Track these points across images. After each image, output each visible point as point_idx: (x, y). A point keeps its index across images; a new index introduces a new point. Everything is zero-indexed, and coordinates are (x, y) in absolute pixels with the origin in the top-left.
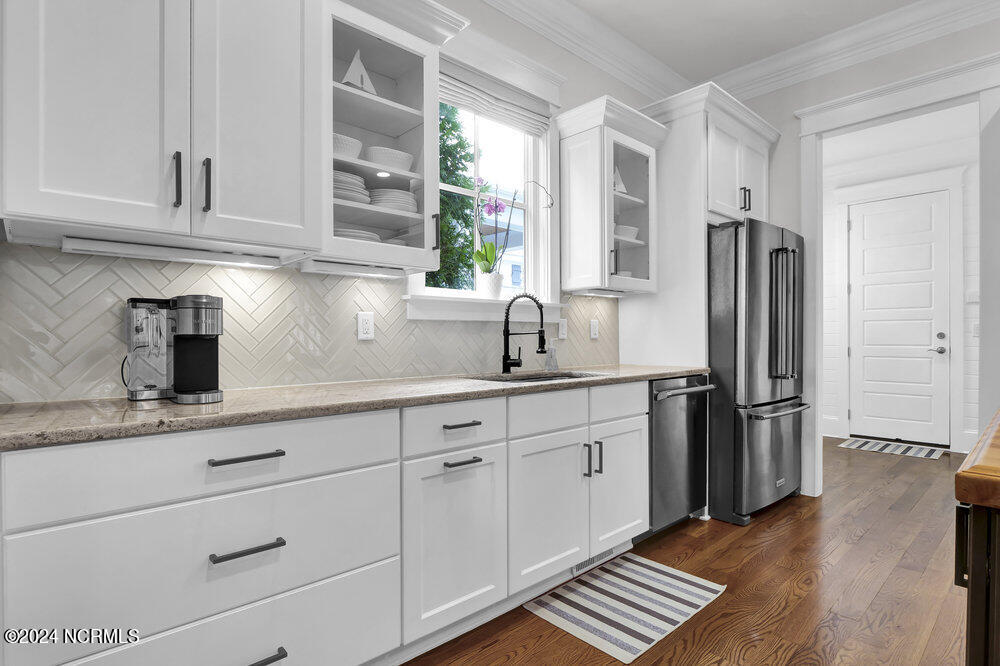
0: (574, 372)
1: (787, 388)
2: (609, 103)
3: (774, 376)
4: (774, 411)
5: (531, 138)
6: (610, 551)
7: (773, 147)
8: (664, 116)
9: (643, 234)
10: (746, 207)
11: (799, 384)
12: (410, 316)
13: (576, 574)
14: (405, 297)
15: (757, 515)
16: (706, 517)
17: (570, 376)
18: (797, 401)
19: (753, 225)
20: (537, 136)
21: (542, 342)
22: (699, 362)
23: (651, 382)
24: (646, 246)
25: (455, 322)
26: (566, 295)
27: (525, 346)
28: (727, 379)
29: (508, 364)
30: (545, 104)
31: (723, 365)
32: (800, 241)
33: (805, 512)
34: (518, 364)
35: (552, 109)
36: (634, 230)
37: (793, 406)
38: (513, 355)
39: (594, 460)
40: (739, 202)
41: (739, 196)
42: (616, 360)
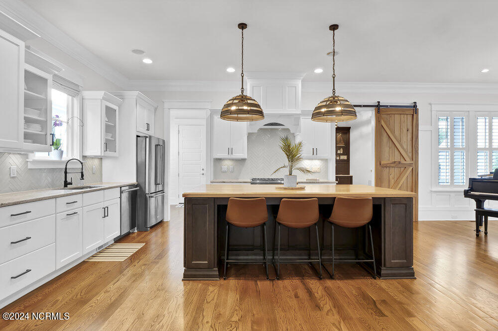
0: (91, 186)
1: (160, 188)
2: (105, 93)
3: (156, 184)
4: (156, 195)
5: (70, 97)
6: (107, 243)
7: (156, 109)
8: (122, 97)
9: (114, 136)
10: (148, 130)
11: (163, 186)
12: (29, 168)
13: (98, 251)
14: (27, 160)
15: (152, 227)
16: (136, 231)
17: (90, 187)
18: (162, 191)
19: (150, 137)
20: (73, 97)
21: (82, 176)
22: (134, 181)
23: (121, 187)
24: (115, 140)
25: (45, 169)
26: (84, 157)
27: (73, 177)
28: (143, 186)
29: (66, 184)
30: (78, 86)
31: (141, 181)
32: (164, 141)
33: (165, 225)
34: (71, 184)
35: (80, 88)
36: (111, 135)
37: (162, 193)
38: (69, 180)
39: (106, 212)
40: (146, 128)
41: (146, 126)
42: (101, 181)
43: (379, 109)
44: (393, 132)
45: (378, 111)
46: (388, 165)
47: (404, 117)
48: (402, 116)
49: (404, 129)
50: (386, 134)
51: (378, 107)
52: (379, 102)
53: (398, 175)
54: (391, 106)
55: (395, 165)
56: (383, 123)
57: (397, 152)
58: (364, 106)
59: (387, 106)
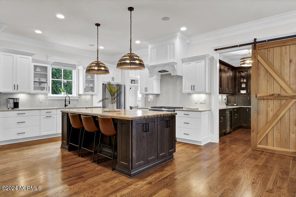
2: (83, 66)
9: (93, 85)
10: (113, 80)
12: (48, 99)
14: (47, 96)
21: (70, 102)
24: (94, 87)
26: (80, 95)
27: (67, 103)
29: (65, 106)
32: (124, 85)
34: (67, 106)
36: (91, 84)
42: (93, 105)
43: (255, 45)
44: (271, 66)
45: (254, 48)
46: (265, 98)
47: (286, 48)
48: (284, 48)
49: (286, 61)
50: (263, 68)
51: (255, 44)
52: (255, 39)
53: (278, 108)
54: (269, 40)
55: (273, 97)
56: (259, 58)
57: (276, 85)
58: (241, 46)
59: (265, 41)
